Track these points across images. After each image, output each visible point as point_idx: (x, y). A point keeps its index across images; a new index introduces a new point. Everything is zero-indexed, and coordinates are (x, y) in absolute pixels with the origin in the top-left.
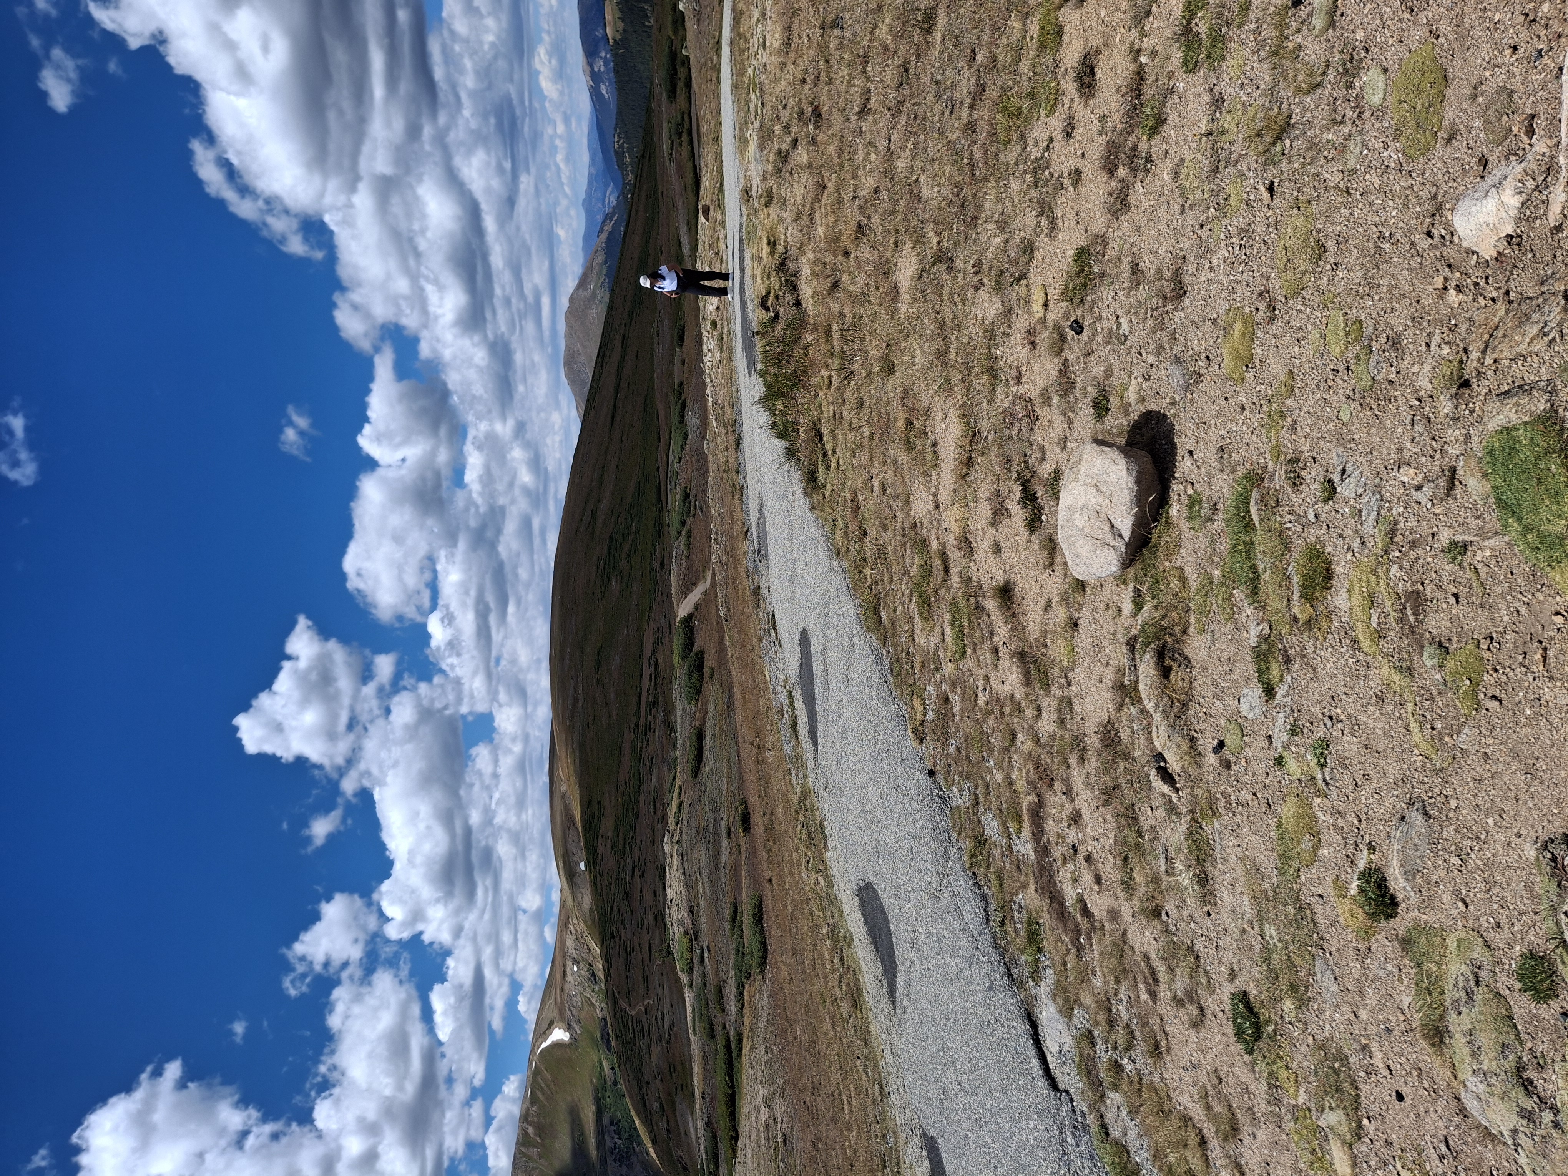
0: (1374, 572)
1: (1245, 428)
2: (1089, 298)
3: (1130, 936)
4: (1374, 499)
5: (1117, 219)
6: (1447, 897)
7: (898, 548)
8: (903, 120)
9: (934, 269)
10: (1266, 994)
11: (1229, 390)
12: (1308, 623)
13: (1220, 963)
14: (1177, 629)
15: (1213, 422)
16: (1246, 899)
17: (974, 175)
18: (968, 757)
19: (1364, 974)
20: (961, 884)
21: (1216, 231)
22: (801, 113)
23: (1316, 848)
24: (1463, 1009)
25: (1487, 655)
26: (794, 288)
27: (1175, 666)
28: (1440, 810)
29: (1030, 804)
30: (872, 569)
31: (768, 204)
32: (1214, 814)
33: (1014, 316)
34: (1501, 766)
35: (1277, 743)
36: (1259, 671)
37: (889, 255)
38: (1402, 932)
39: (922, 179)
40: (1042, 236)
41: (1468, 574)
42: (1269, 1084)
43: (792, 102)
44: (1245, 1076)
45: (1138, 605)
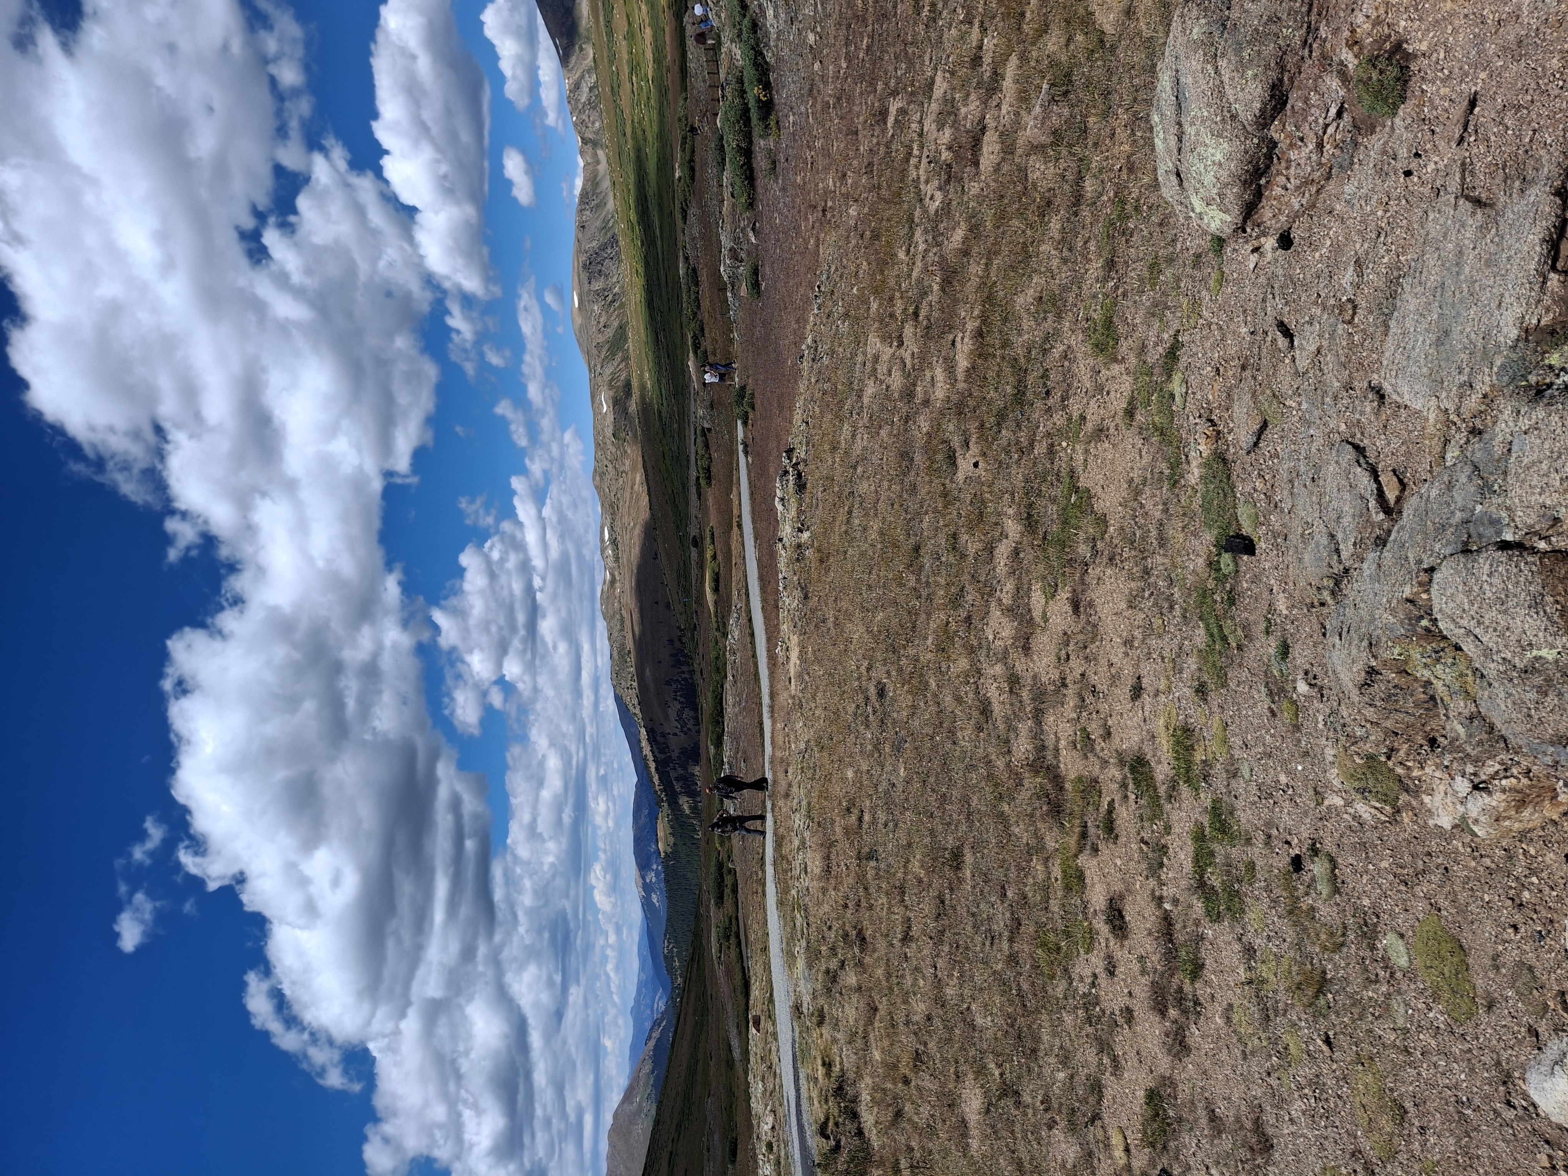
2: (1172, 1145)
5: (1180, 1060)
8: (946, 948)
9: (1002, 1103)
17: (1025, 1006)
21: (1285, 1080)
22: (846, 935)
26: (855, 1116)
31: (820, 1024)
33: (1096, 1161)
37: (951, 1086)
39: (973, 1007)
40: (1107, 1074)
43: (836, 925)
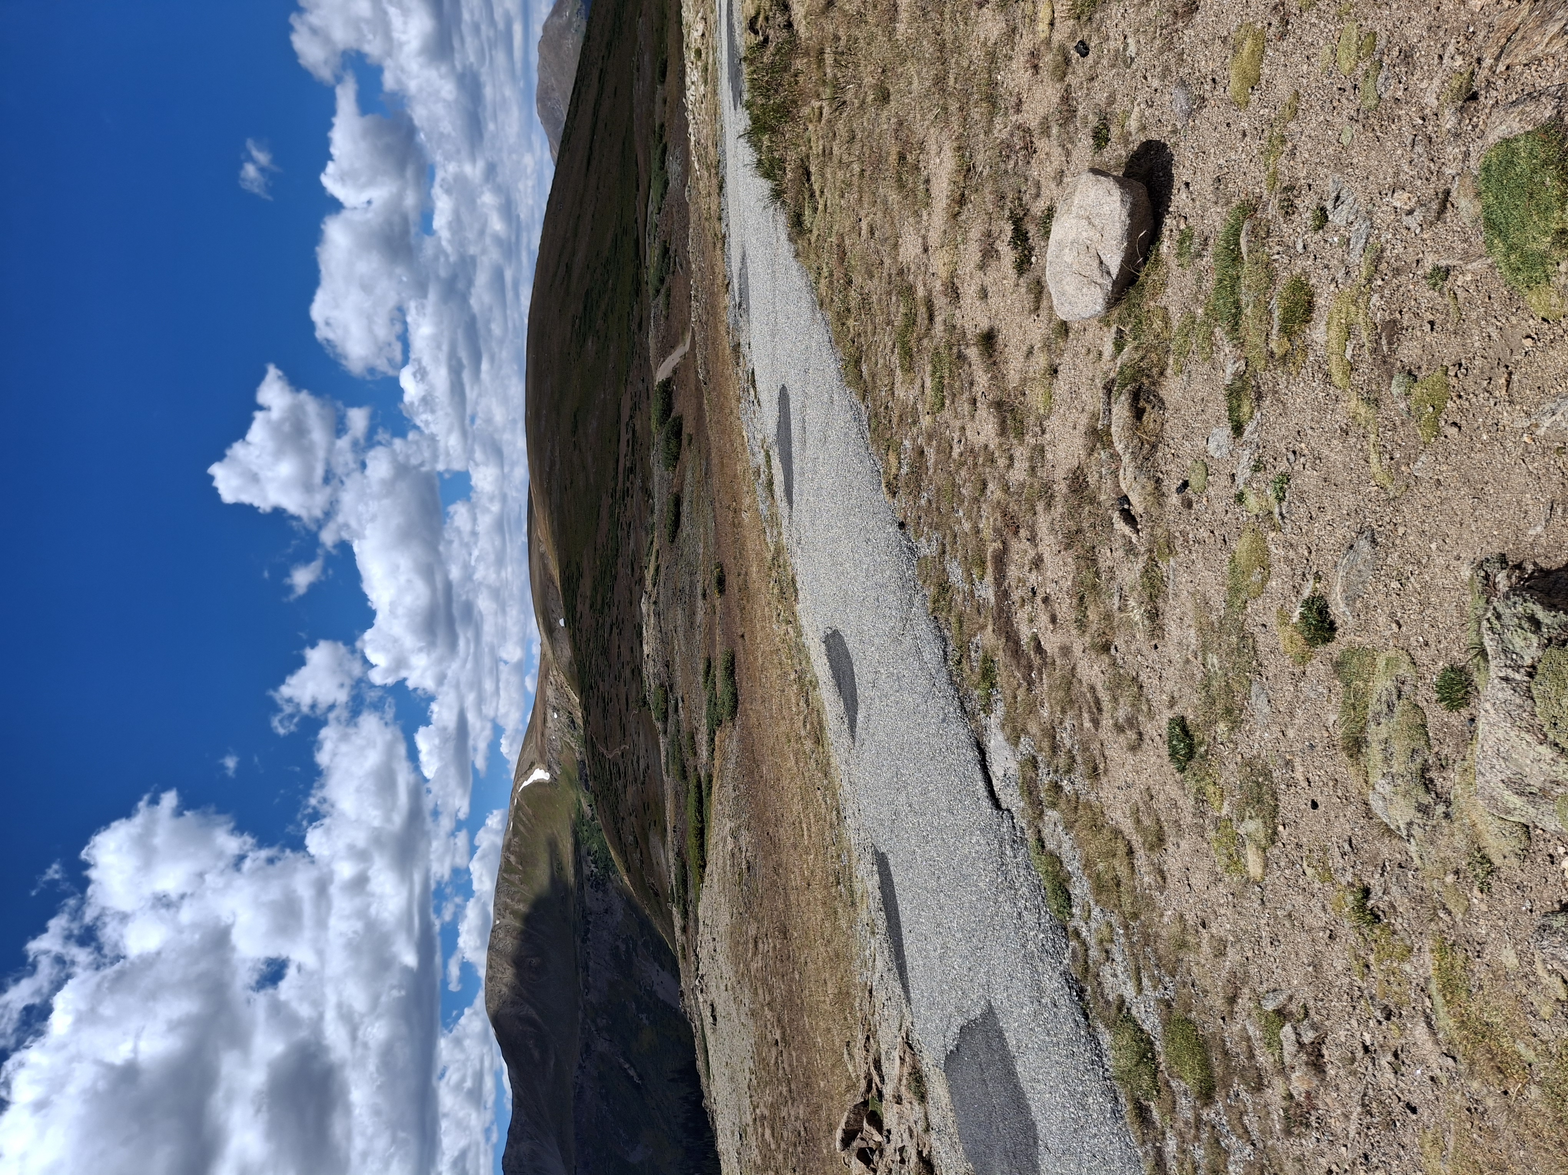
0: (1355, 302)
1: (1244, 156)
2: (1097, 16)
3: (1078, 670)
4: (1364, 227)
6: (1382, 620)
7: (884, 297)
10: (1202, 717)
11: (1232, 114)
12: (1284, 358)
13: (1162, 691)
14: (1155, 371)
15: (1212, 151)
16: (1192, 631)
18: (938, 509)
19: (1297, 696)
20: (923, 628)
23: (1265, 581)
24: (1383, 720)
25: (1453, 381)
26: (786, 8)
27: (1148, 407)
28: (1387, 537)
29: (995, 551)
30: (856, 321)
32: (1171, 552)
33: (1018, 37)
34: (1451, 492)
35: (1240, 480)
36: (1231, 410)
38: (1336, 655)
41: (1448, 300)
42: (1196, 799)
44: (1174, 792)
45: (1119, 346)
